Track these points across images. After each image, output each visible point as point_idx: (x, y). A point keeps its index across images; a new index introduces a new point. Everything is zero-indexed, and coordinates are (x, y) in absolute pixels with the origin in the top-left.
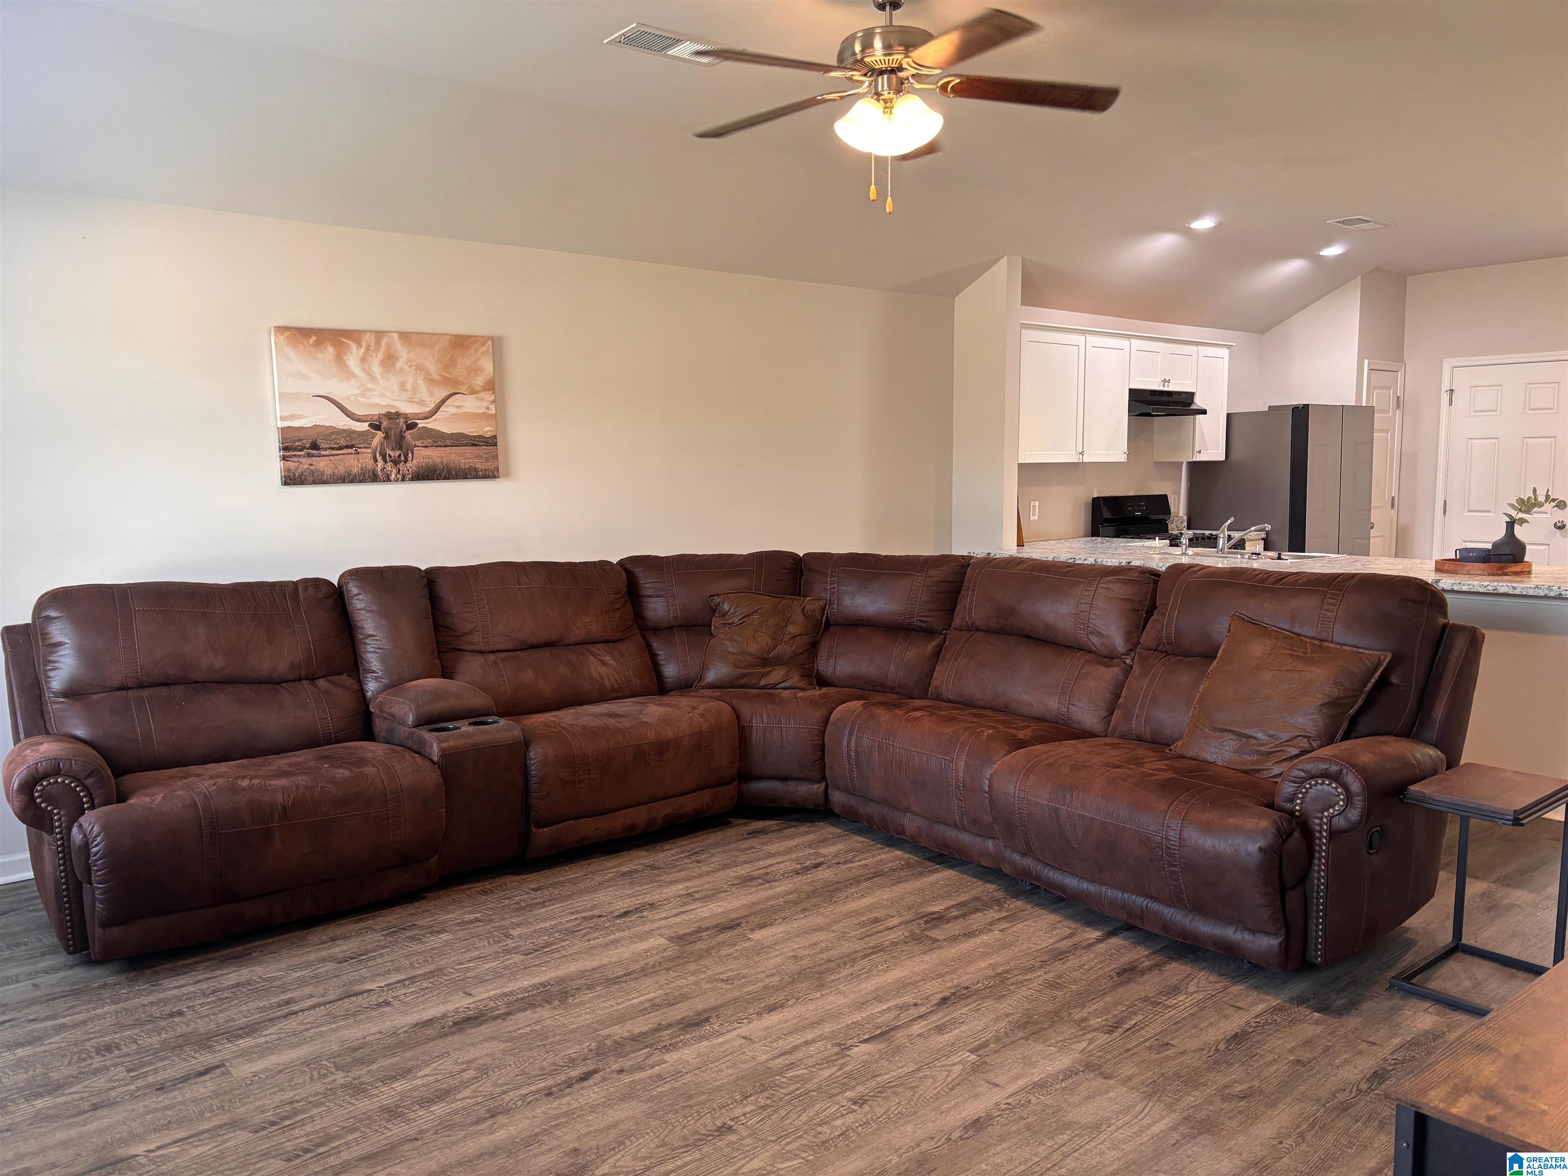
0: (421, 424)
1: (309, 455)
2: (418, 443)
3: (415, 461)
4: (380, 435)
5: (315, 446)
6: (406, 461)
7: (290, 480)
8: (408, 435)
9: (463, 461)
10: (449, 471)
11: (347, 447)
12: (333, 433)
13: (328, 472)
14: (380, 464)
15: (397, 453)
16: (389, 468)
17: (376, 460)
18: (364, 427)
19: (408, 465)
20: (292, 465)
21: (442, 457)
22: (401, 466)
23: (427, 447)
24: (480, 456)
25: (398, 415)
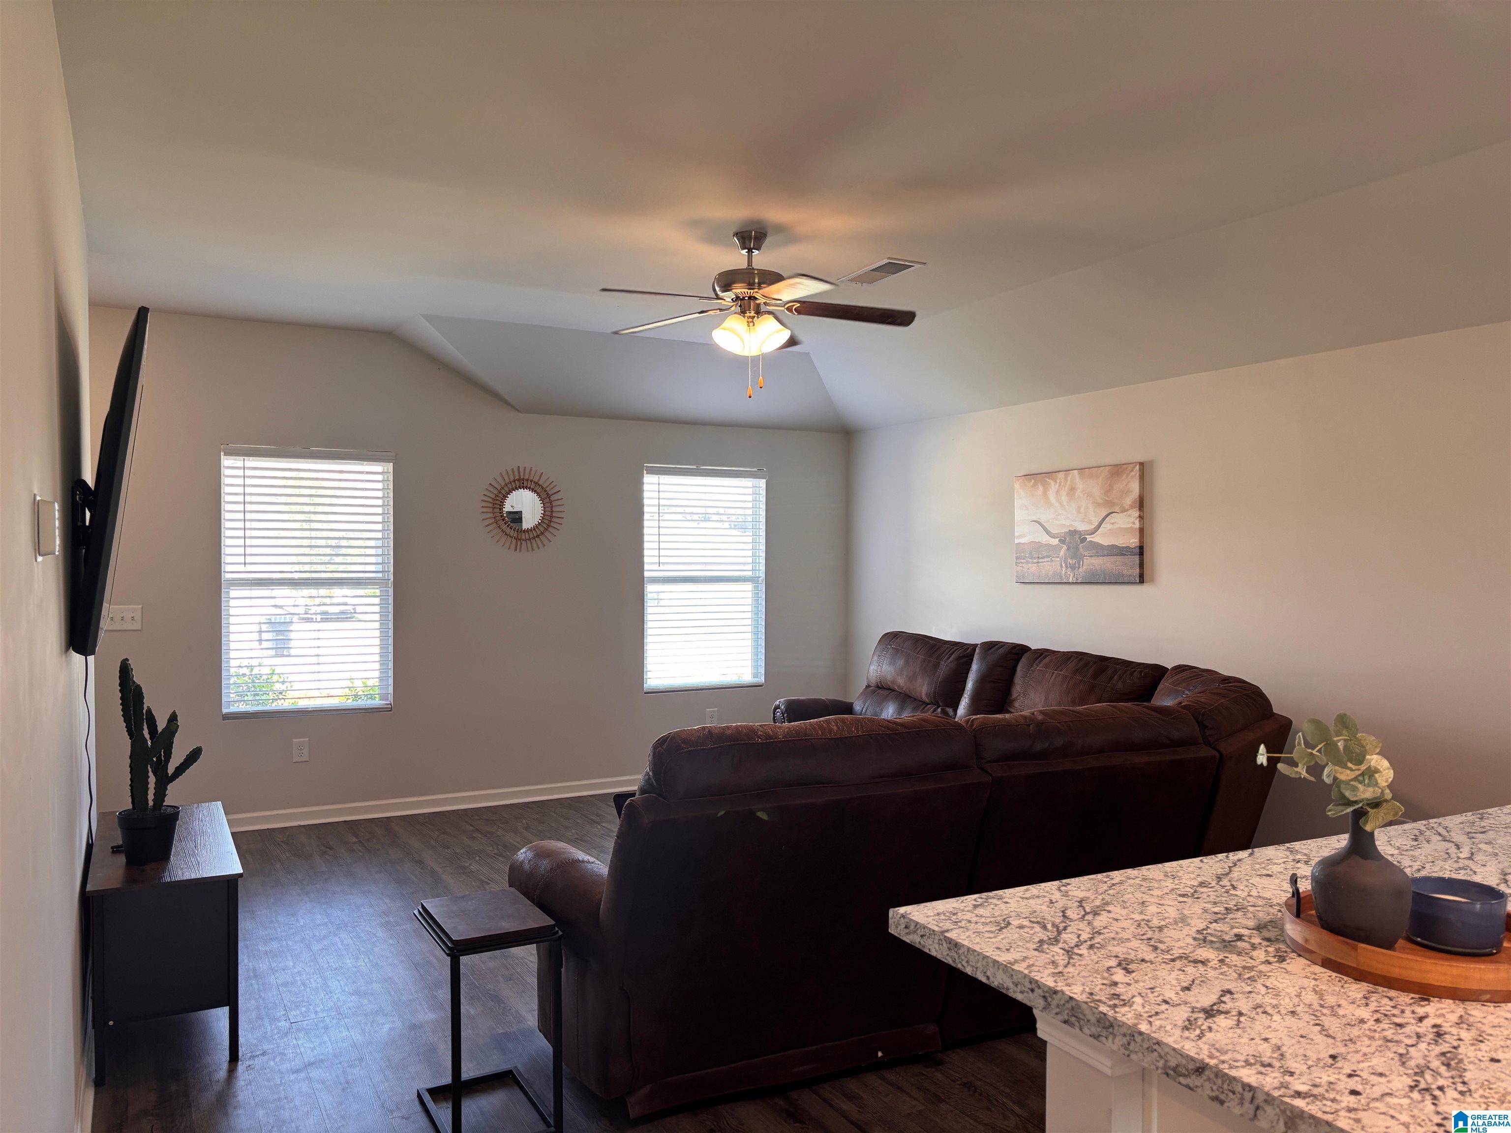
0: (1089, 538)
1: (1028, 563)
3: (1084, 567)
5: (1031, 556)
6: (1079, 568)
8: (1081, 547)
9: (1114, 568)
10: (1105, 576)
11: (1046, 557)
12: (1040, 546)
13: (1037, 574)
14: (1064, 569)
15: (1074, 561)
16: (1069, 573)
17: (1062, 567)
19: (1080, 570)
20: (1020, 568)
21: (1101, 565)
22: (1076, 571)
23: (1091, 556)
24: (1126, 564)
25: (1076, 532)
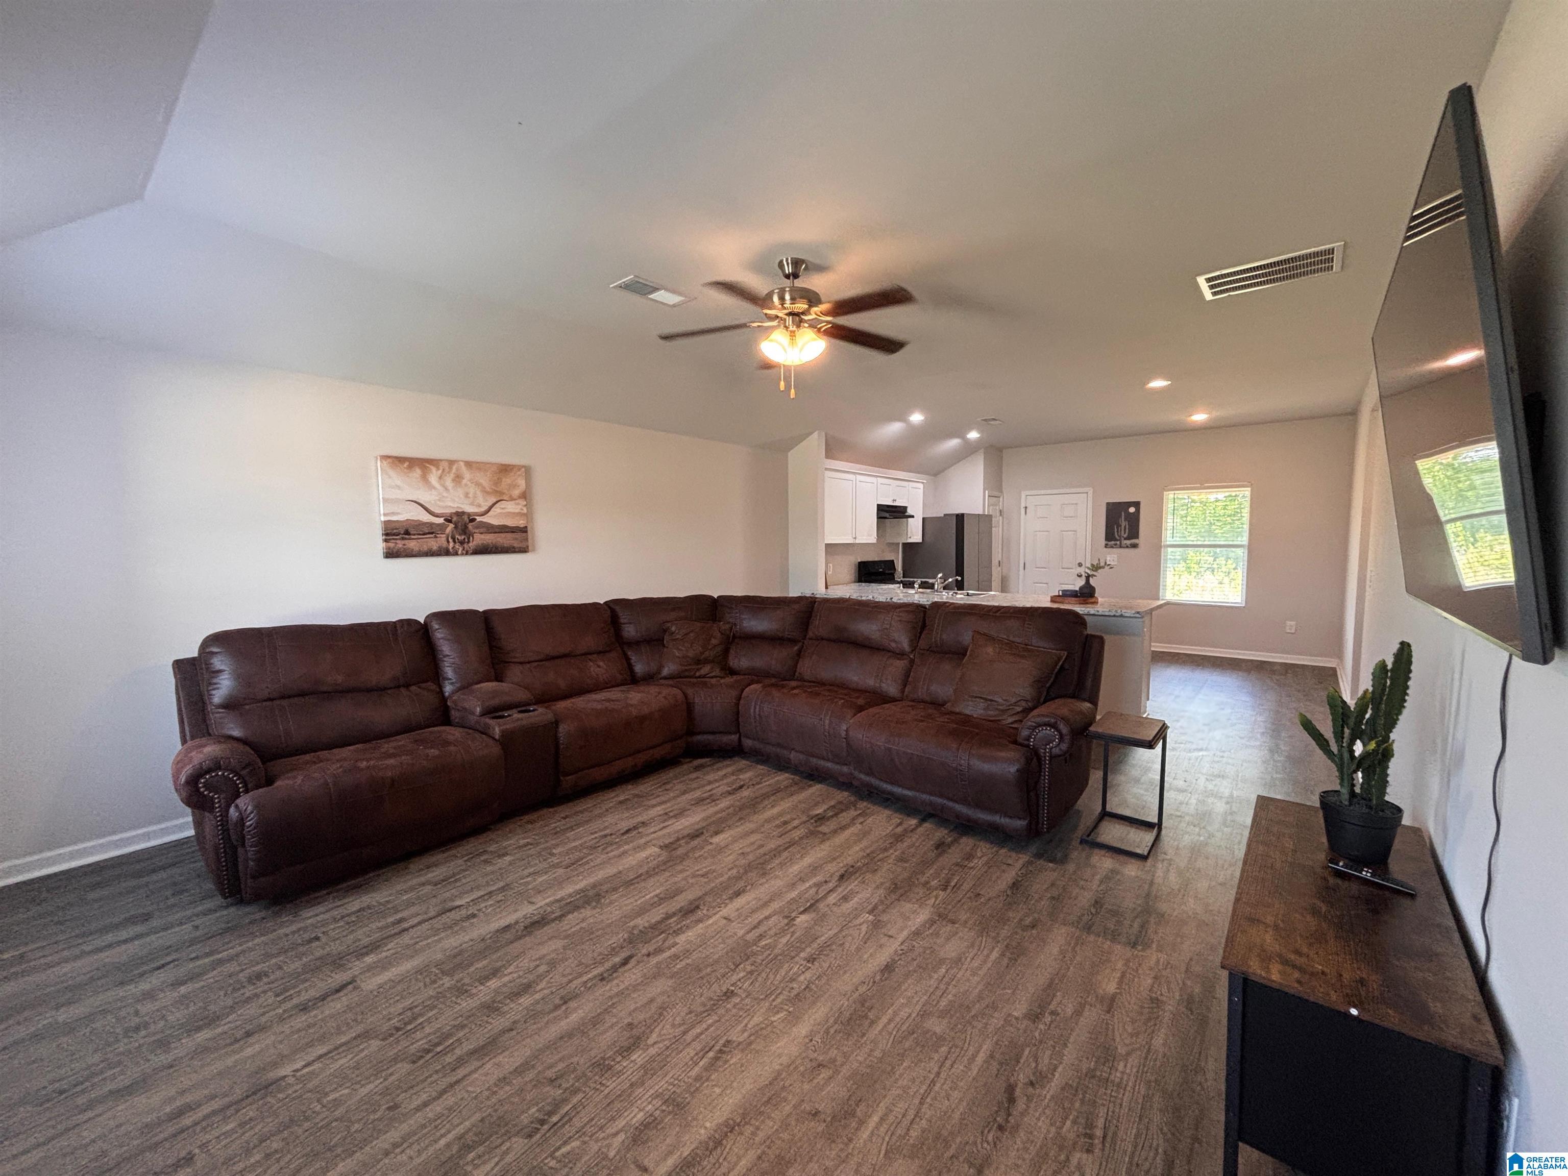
0: (479, 519)
1: (403, 539)
2: (477, 531)
3: (474, 542)
4: (451, 526)
5: (407, 533)
6: (468, 542)
7: (390, 554)
8: (470, 526)
9: (506, 542)
10: (497, 548)
11: (429, 533)
12: (421, 524)
13: (416, 549)
14: (451, 544)
15: (463, 537)
16: (457, 547)
17: (448, 542)
18: (441, 520)
19: (470, 544)
20: (391, 545)
21: (492, 540)
22: (465, 545)
23: (482, 533)
24: (516, 539)
25: (463, 513)
